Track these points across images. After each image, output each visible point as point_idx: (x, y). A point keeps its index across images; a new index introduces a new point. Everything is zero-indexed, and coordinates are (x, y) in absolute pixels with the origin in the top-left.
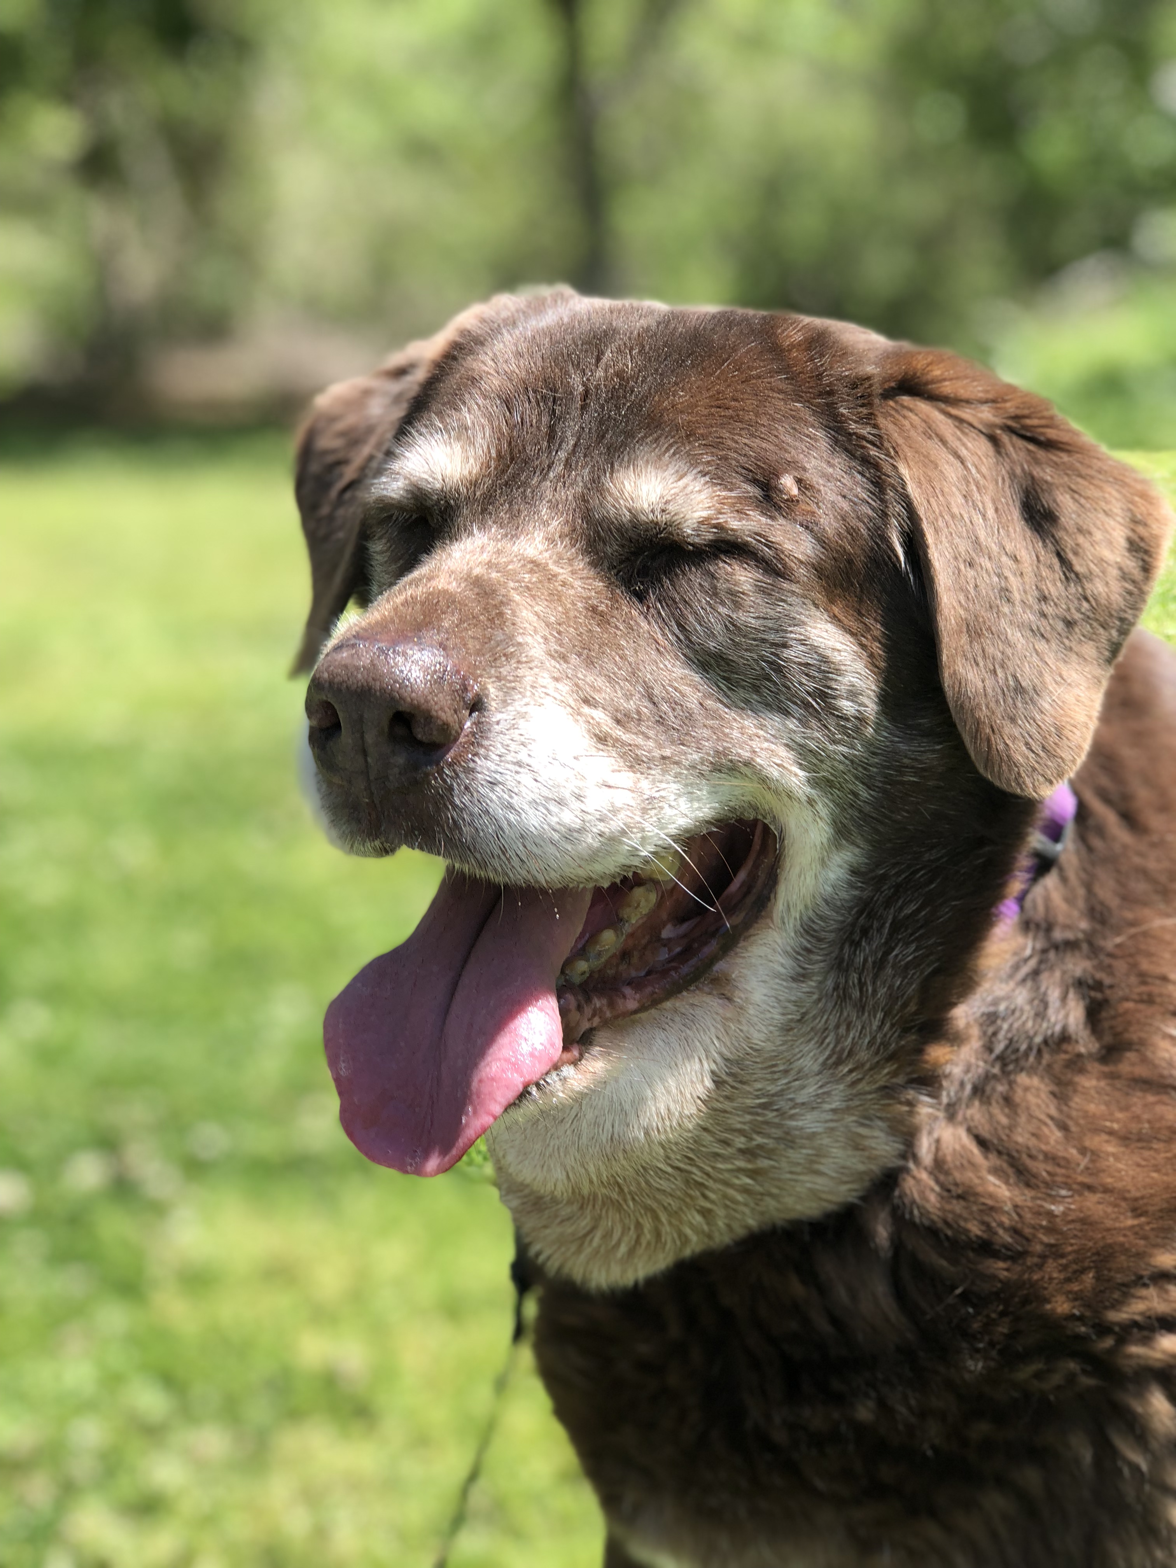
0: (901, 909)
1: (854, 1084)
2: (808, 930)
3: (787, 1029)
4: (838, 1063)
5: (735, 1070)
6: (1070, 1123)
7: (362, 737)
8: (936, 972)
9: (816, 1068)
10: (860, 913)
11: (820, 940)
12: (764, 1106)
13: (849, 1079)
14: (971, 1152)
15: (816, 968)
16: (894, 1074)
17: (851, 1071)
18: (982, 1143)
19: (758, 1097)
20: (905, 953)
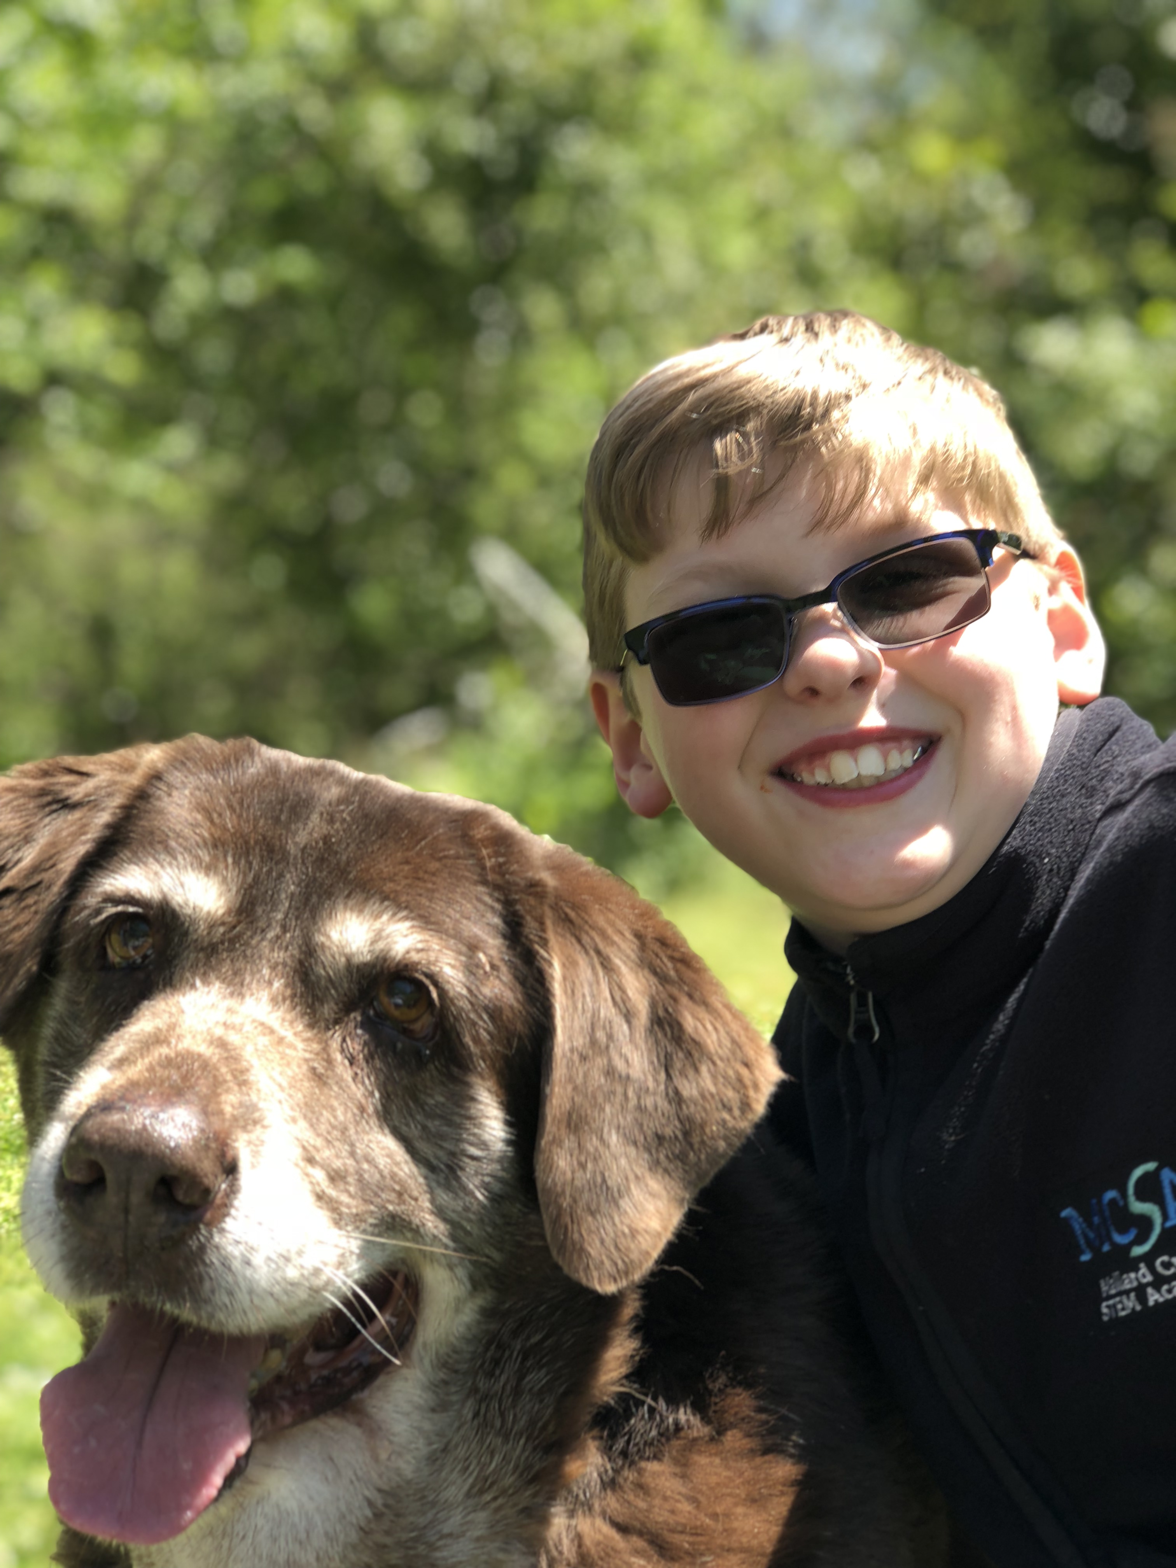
0: (528, 1338)
1: (497, 1510)
2: (443, 1364)
3: (432, 1459)
4: (481, 1492)
5: (391, 1501)
6: (700, 1497)
7: (127, 1196)
8: (566, 1394)
9: (460, 1497)
10: (489, 1343)
11: (456, 1372)
12: (416, 1540)
13: (494, 1505)
14: (613, 1539)
15: (454, 1398)
16: (535, 1495)
17: (495, 1499)
18: (623, 1529)
19: (412, 1531)
20: (537, 1378)
